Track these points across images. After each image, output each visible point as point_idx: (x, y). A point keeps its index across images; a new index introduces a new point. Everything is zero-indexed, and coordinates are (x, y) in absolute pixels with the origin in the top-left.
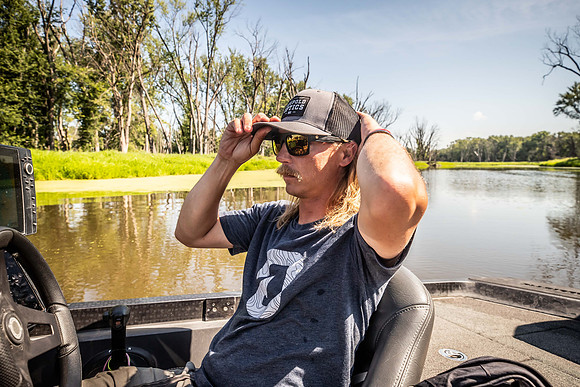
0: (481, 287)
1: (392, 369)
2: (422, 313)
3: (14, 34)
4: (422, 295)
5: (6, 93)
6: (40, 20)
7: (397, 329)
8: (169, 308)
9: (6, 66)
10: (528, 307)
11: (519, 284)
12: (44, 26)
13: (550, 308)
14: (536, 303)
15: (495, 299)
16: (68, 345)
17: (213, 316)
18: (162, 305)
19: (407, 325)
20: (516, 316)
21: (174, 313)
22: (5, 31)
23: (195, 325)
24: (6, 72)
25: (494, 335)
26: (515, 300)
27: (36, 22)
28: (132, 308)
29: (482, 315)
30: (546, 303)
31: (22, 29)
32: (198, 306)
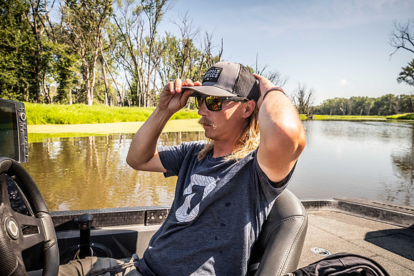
0: (342, 205)
1: (277, 260)
2: (299, 222)
3: (12, 19)
4: (300, 209)
5: (6, 62)
6: (31, 10)
7: (281, 232)
8: (120, 216)
9: (6, 42)
10: (375, 219)
11: (369, 203)
12: (33, 14)
13: (391, 220)
14: (381, 216)
15: (352, 213)
16: (49, 241)
17: (152, 222)
18: (116, 214)
19: (289, 230)
20: (366, 225)
21: (124, 219)
22: (6, 17)
23: (140, 228)
24: (6, 47)
25: (350, 238)
26: (366, 214)
27: (28, 11)
28: (95, 216)
29: (342, 224)
30: (388, 216)
31: (18, 16)
32: (141, 215)
